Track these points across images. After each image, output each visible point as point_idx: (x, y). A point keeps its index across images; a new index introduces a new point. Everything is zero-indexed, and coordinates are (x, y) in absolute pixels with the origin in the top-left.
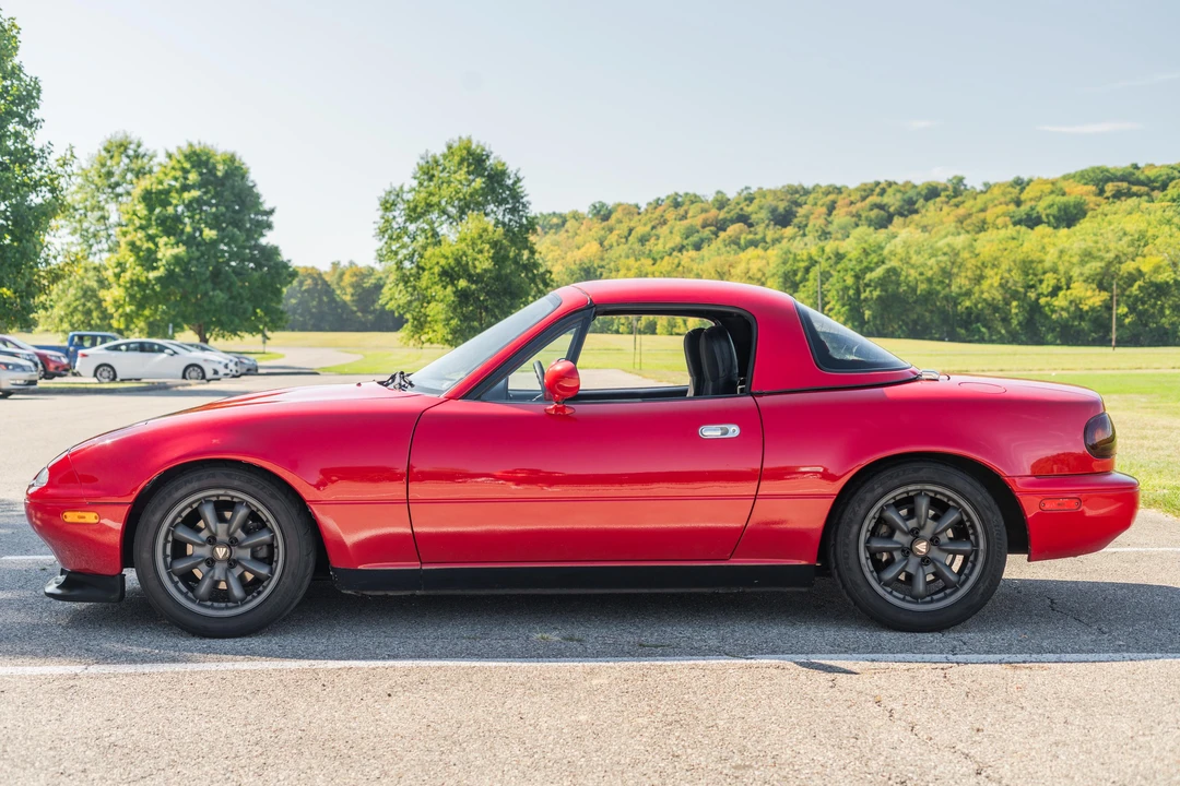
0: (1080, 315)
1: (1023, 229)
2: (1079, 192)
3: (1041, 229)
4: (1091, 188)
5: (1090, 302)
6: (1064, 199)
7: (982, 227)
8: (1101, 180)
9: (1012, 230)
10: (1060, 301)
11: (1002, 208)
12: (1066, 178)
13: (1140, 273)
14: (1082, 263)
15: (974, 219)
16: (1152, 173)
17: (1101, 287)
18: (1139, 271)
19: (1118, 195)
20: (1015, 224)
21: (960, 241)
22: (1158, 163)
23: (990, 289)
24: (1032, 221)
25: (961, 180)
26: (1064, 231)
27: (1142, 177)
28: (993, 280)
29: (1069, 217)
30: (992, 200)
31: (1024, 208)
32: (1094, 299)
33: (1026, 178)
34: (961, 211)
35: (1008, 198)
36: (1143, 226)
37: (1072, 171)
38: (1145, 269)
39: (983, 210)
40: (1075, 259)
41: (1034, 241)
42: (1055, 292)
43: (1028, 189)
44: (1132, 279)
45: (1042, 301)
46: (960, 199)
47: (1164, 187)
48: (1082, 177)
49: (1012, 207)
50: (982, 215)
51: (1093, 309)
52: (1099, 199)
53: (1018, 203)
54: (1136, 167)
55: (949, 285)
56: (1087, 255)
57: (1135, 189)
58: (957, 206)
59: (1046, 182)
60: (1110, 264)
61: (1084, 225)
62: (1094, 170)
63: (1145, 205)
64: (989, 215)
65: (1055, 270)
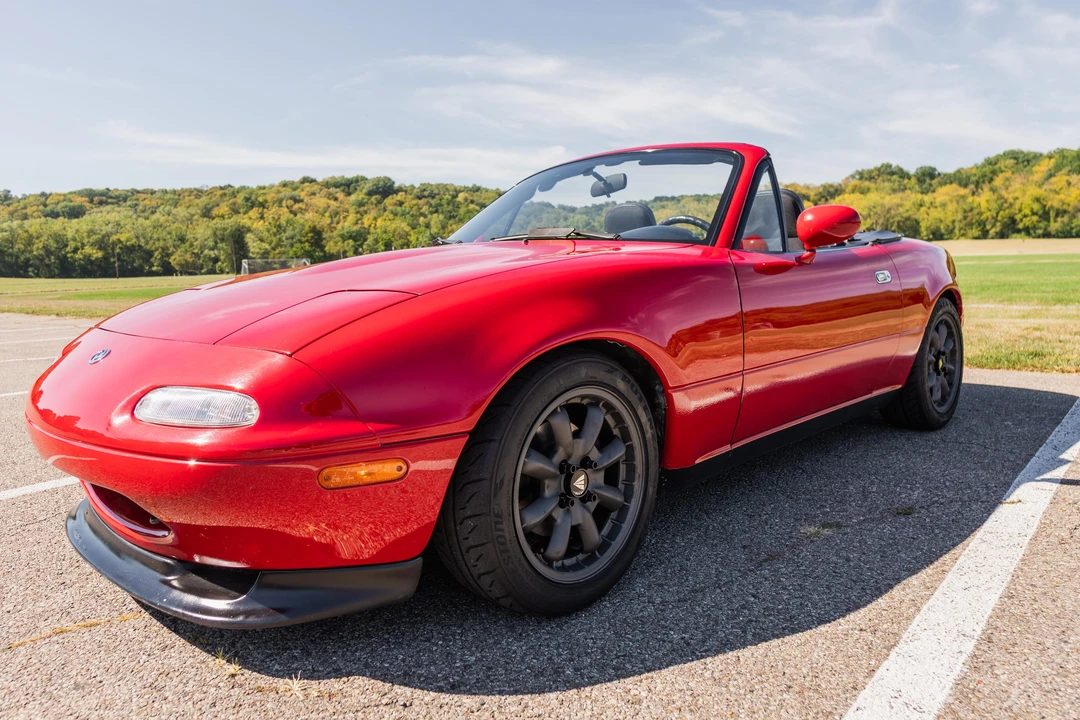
0: (92, 262)
1: (49, 219)
2: (78, 201)
3: (61, 219)
4: (87, 199)
5: (95, 256)
6: (71, 204)
7: (25, 217)
8: (90, 195)
9: (43, 219)
10: (78, 256)
11: (35, 208)
12: (71, 193)
13: (119, 241)
14: (89, 237)
15: (20, 213)
16: (117, 193)
17: (100, 248)
18: (119, 240)
19: (101, 203)
20: (45, 216)
21: (15, 223)
22: (120, 189)
23: (37, 248)
24: (55, 215)
25: (9, 192)
26: (75, 221)
27: (113, 195)
28: (38, 245)
29: (76, 213)
30: (29, 203)
31: (48, 208)
32: (98, 254)
33: (48, 192)
34: (11, 208)
35: (39, 203)
36: (117, 219)
37: (73, 190)
38: (122, 239)
39: (25, 208)
40: (85, 235)
41: (57, 225)
42: (75, 250)
43: (50, 198)
44: (114, 244)
45: (69, 255)
46: (8, 202)
47: (125, 200)
48: (80, 193)
49: (41, 207)
50: (24, 211)
51: (97, 259)
52: (91, 205)
53: (45, 205)
54: (108, 189)
55: (12, 248)
56: (91, 232)
57: (110, 200)
58: (8, 205)
59: (60, 195)
60: (104, 237)
61: (86, 217)
62: (86, 190)
63: (117, 209)
64: (29, 211)
65: (74, 239)
